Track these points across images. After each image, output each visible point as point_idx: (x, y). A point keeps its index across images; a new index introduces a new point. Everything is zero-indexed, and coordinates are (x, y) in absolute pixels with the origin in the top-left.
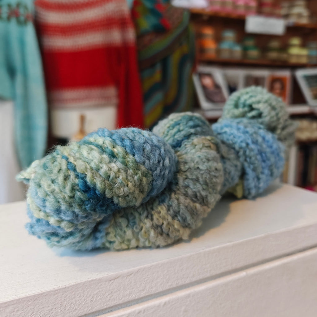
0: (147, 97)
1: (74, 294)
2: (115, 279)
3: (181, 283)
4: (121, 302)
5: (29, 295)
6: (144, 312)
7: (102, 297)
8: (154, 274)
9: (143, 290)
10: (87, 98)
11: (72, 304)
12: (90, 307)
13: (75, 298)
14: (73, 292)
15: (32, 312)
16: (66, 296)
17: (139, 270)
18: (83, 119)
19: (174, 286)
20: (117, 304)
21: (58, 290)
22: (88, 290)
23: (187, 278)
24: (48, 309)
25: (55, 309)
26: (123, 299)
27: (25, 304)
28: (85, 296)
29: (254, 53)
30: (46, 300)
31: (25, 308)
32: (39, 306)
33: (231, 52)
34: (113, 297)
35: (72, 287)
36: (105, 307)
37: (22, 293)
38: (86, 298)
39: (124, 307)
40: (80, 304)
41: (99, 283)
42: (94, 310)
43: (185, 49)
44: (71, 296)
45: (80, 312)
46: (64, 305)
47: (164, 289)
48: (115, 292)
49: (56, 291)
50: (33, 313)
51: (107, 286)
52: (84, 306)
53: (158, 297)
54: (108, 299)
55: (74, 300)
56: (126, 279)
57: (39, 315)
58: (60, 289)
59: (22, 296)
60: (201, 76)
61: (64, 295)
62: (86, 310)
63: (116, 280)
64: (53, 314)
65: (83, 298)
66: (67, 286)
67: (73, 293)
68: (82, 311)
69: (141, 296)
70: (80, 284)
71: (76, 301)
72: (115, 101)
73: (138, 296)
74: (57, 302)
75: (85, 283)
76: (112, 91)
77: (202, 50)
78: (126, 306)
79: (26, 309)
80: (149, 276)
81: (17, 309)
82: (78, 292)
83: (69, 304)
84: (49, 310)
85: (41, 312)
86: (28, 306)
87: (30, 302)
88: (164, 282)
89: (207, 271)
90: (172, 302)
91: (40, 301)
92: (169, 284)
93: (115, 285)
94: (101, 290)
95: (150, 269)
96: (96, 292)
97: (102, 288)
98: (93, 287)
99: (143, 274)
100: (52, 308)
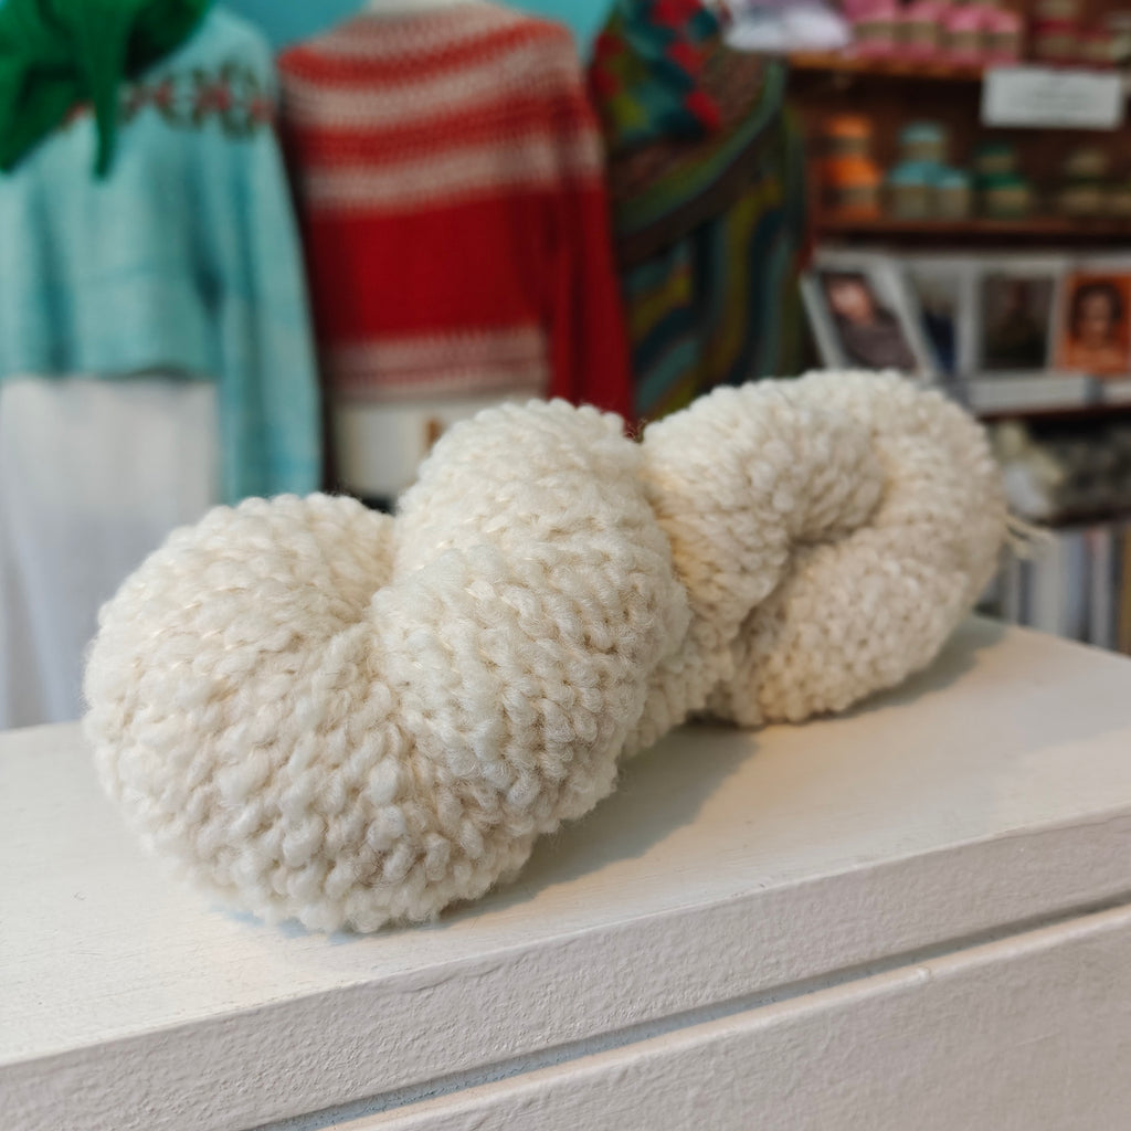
1: (291, 1035)
2: (435, 986)
3: (681, 1001)
4: (460, 1065)
6: (546, 1105)
7: (389, 1047)
8: (581, 972)
10: (449, 366)
11: (282, 1068)
12: (351, 1082)
13: (294, 1047)
14: (287, 1026)
15: (143, 1092)
16: (262, 1042)
17: (524, 955)
18: (434, 434)
19: (657, 1013)
20: (445, 1071)
21: (232, 1020)
22: (341, 1021)
23: (704, 985)
24: (199, 1084)
25: (225, 1083)
26: (468, 1056)
27: (119, 1066)
28: (329, 1044)
29: (1012, 197)
30: (190, 1054)
31: (117, 1077)
32: (167, 1073)
33: (932, 195)
34: (429, 1049)
35: (283, 1010)
36: (404, 1083)
38: (332, 1050)
39: (476, 1084)
40: (312, 1070)
41: (378, 998)
42: (362, 1092)
43: (772, 192)
44: (277, 1045)
45: (314, 1095)
46: (257, 1071)
47: (618, 1025)
48: (440, 1030)
49: (228, 1024)
50: (147, 1095)
51: (408, 1010)
52: (328, 1077)
54: (412, 1054)
55: (290, 1055)
56: (478, 985)
57: (167, 1104)
59: (108, 1035)
60: (830, 280)
61: (254, 1037)
63: (438, 990)
64: (218, 1100)
65: (325, 1050)
66: (266, 1004)
67: (287, 1033)
68: (321, 1094)
69: (534, 1048)
70: (308, 999)
71: (298, 1057)
72: (539, 373)
73: (520, 1047)
74: (230, 1061)
75: (327, 996)
76: (529, 342)
77: (832, 194)
78: (485, 1081)
79: (122, 1083)
80: (560, 979)
81: (90, 1082)
82: (306, 1028)
83: (272, 1070)
84: (202, 1087)
85: (177, 1095)
86: (129, 1071)
87: (138, 1059)
88: (615, 998)
89: (778, 962)
90: (650, 1071)
91: (172, 1056)
92: (636, 1007)
93: (439, 1008)
94: (385, 1022)
95: (565, 951)
96: (368, 1031)
97: (389, 1016)
98: (358, 1013)
99: (538, 971)
100: (213, 1080)
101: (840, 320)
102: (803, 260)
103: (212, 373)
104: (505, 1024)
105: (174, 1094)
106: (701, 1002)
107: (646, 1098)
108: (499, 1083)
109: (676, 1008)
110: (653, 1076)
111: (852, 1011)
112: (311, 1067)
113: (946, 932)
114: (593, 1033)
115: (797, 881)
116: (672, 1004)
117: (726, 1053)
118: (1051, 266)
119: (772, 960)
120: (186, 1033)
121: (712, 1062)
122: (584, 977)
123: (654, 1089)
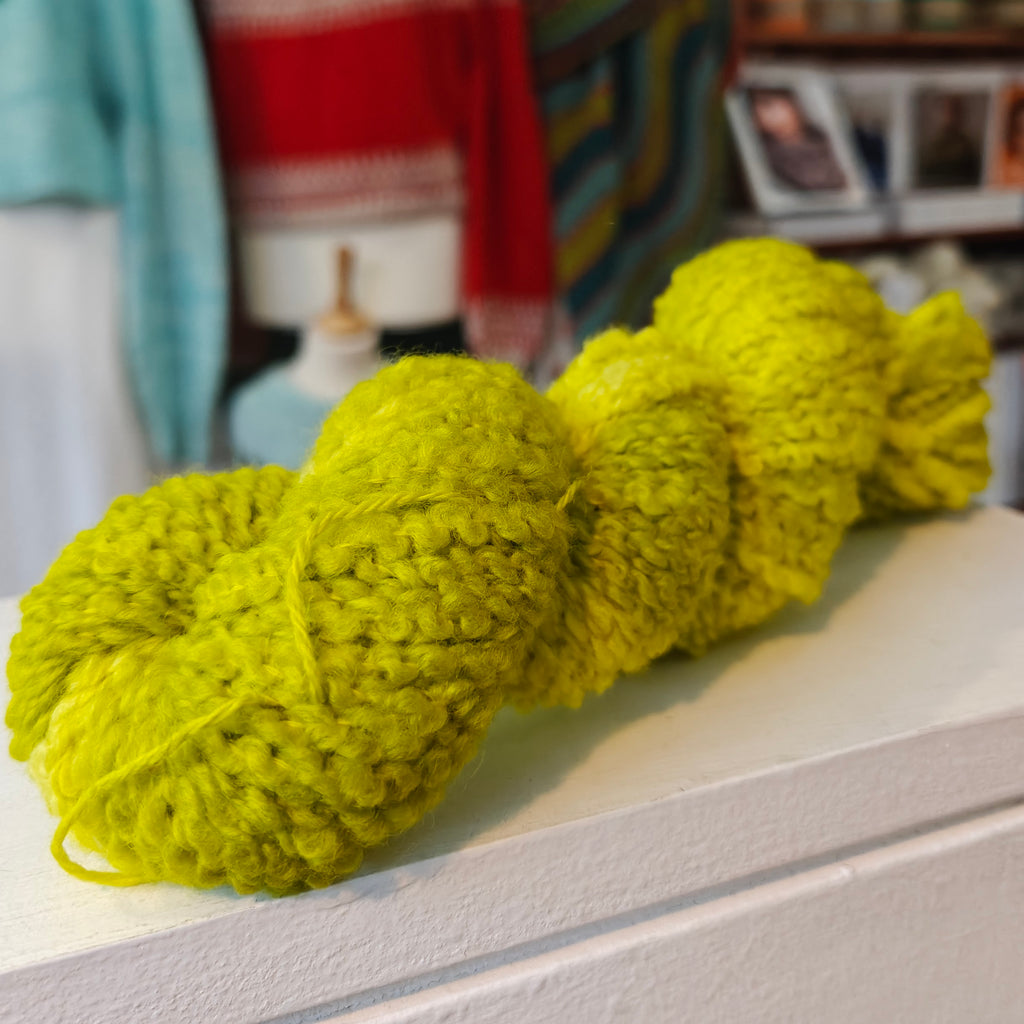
0: (562, 179)
1: (205, 958)
2: (351, 903)
3: (600, 909)
4: (377, 980)
5: (45, 962)
6: (464, 1018)
7: (305, 964)
8: (498, 882)
9: (459, 939)
10: (358, 191)
11: (197, 989)
12: (266, 1001)
13: (208, 968)
14: (200, 949)
16: (176, 964)
17: (441, 867)
18: (346, 262)
19: (575, 921)
20: (362, 988)
21: (145, 943)
22: (256, 941)
23: (624, 892)
24: (113, 1008)
25: (139, 1006)
26: (385, 972)
27: (32, 993)
28: (244, 964)
29: (946, 9)
30: (104, 978)
31: (31, 1003)
32: (81, 998)
34: (347, 965)
35: (196, 932)
36: (320, 1000)
37: (23, 953)
38: (247, 970)
39: (393, 997)
40: (226, 991)
42: (278, 1011)
44: (191, 967)
45: (228, 1016)
46: (171, 993)
47: (536, 936)
48: (356, 947)
49: (141, 947)
51: (323, 927)
52: (242, 998)
53: (517, 959)
54: (328, 971)
55: (204, 976)
56: (395, 901)
58: (155, 940)
59: (20, 962)
60: (756, 96)
61: (167, 960)
62: (249, 1009)
63: (355, 907)
65: (239, 972)
66: (180, 927)
67: (202, 954)
69: (451, 961)
71: (211, 980)
72: (454, 197)
73: (437, 960)
74: (145, 984)
76: (443, 165)
77: (758, 6)
78: (402, 994)
80: (477, 890)
82: (221, 949)
83: (187, 991)
84: (117, 1011)
85: (91, 1020)
86: (43, 997)
87: (50, 986)
88: (534, 908)
89: (698, 867)
90: (569, 979)
91: (85, 981)
92: (555, 916)
93: (355, 924)
94: (301, 940)
95: (483, 862)
96: (283, 950)
97: (304, 934)
98: (273, 932)
99: (455, 884)
100: (127, 1004)
101: (767, 138)
102: (728, 75)
103: (114, 199)
104: (423, 938)
105: (88, 1017)
106: (619, 910)
107: (565, 1007)
108: (416, 996)
109: (596, 916)
110: (574, 983)
111: (776, 913)
112: (226, 988)
113: (869, 831)
114: (512, 944)
115: (716, 785)
116: (591, 912)
117: (647, 959)
118: (988, 80)
119: (693, 864)
120: (100, 958)
121: (633, 969)
122: (502, 888)
123: (574, 998)
